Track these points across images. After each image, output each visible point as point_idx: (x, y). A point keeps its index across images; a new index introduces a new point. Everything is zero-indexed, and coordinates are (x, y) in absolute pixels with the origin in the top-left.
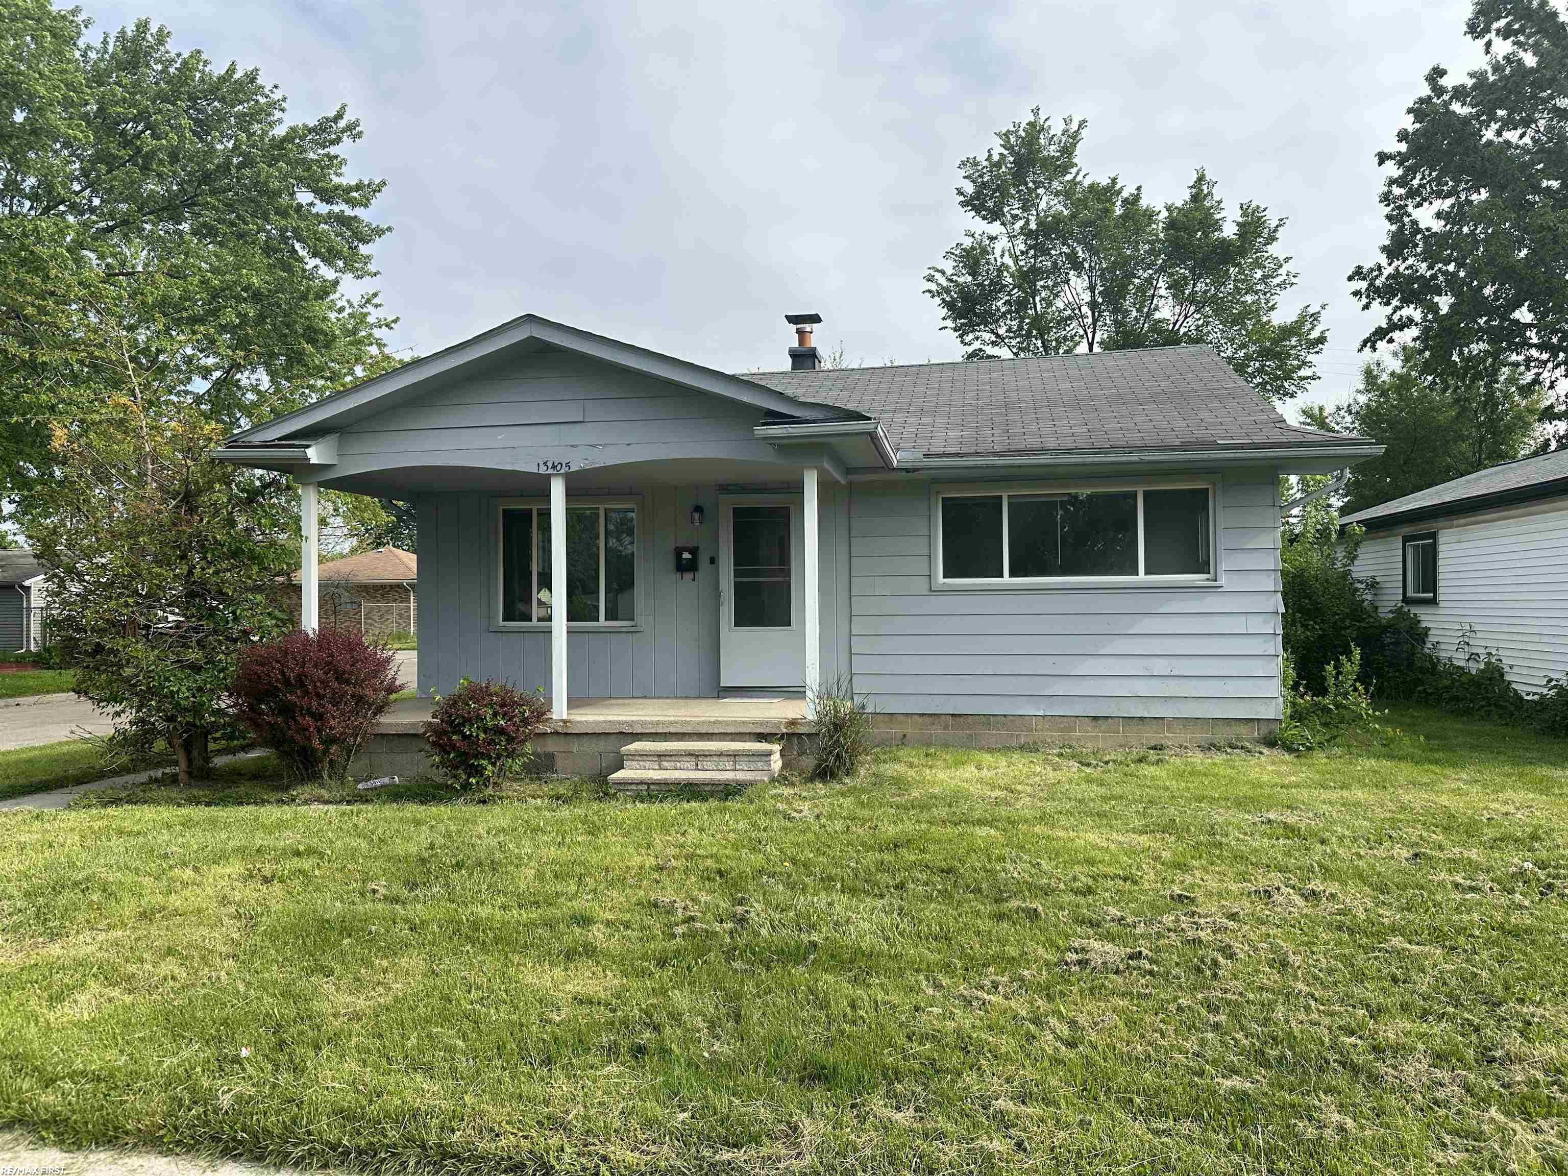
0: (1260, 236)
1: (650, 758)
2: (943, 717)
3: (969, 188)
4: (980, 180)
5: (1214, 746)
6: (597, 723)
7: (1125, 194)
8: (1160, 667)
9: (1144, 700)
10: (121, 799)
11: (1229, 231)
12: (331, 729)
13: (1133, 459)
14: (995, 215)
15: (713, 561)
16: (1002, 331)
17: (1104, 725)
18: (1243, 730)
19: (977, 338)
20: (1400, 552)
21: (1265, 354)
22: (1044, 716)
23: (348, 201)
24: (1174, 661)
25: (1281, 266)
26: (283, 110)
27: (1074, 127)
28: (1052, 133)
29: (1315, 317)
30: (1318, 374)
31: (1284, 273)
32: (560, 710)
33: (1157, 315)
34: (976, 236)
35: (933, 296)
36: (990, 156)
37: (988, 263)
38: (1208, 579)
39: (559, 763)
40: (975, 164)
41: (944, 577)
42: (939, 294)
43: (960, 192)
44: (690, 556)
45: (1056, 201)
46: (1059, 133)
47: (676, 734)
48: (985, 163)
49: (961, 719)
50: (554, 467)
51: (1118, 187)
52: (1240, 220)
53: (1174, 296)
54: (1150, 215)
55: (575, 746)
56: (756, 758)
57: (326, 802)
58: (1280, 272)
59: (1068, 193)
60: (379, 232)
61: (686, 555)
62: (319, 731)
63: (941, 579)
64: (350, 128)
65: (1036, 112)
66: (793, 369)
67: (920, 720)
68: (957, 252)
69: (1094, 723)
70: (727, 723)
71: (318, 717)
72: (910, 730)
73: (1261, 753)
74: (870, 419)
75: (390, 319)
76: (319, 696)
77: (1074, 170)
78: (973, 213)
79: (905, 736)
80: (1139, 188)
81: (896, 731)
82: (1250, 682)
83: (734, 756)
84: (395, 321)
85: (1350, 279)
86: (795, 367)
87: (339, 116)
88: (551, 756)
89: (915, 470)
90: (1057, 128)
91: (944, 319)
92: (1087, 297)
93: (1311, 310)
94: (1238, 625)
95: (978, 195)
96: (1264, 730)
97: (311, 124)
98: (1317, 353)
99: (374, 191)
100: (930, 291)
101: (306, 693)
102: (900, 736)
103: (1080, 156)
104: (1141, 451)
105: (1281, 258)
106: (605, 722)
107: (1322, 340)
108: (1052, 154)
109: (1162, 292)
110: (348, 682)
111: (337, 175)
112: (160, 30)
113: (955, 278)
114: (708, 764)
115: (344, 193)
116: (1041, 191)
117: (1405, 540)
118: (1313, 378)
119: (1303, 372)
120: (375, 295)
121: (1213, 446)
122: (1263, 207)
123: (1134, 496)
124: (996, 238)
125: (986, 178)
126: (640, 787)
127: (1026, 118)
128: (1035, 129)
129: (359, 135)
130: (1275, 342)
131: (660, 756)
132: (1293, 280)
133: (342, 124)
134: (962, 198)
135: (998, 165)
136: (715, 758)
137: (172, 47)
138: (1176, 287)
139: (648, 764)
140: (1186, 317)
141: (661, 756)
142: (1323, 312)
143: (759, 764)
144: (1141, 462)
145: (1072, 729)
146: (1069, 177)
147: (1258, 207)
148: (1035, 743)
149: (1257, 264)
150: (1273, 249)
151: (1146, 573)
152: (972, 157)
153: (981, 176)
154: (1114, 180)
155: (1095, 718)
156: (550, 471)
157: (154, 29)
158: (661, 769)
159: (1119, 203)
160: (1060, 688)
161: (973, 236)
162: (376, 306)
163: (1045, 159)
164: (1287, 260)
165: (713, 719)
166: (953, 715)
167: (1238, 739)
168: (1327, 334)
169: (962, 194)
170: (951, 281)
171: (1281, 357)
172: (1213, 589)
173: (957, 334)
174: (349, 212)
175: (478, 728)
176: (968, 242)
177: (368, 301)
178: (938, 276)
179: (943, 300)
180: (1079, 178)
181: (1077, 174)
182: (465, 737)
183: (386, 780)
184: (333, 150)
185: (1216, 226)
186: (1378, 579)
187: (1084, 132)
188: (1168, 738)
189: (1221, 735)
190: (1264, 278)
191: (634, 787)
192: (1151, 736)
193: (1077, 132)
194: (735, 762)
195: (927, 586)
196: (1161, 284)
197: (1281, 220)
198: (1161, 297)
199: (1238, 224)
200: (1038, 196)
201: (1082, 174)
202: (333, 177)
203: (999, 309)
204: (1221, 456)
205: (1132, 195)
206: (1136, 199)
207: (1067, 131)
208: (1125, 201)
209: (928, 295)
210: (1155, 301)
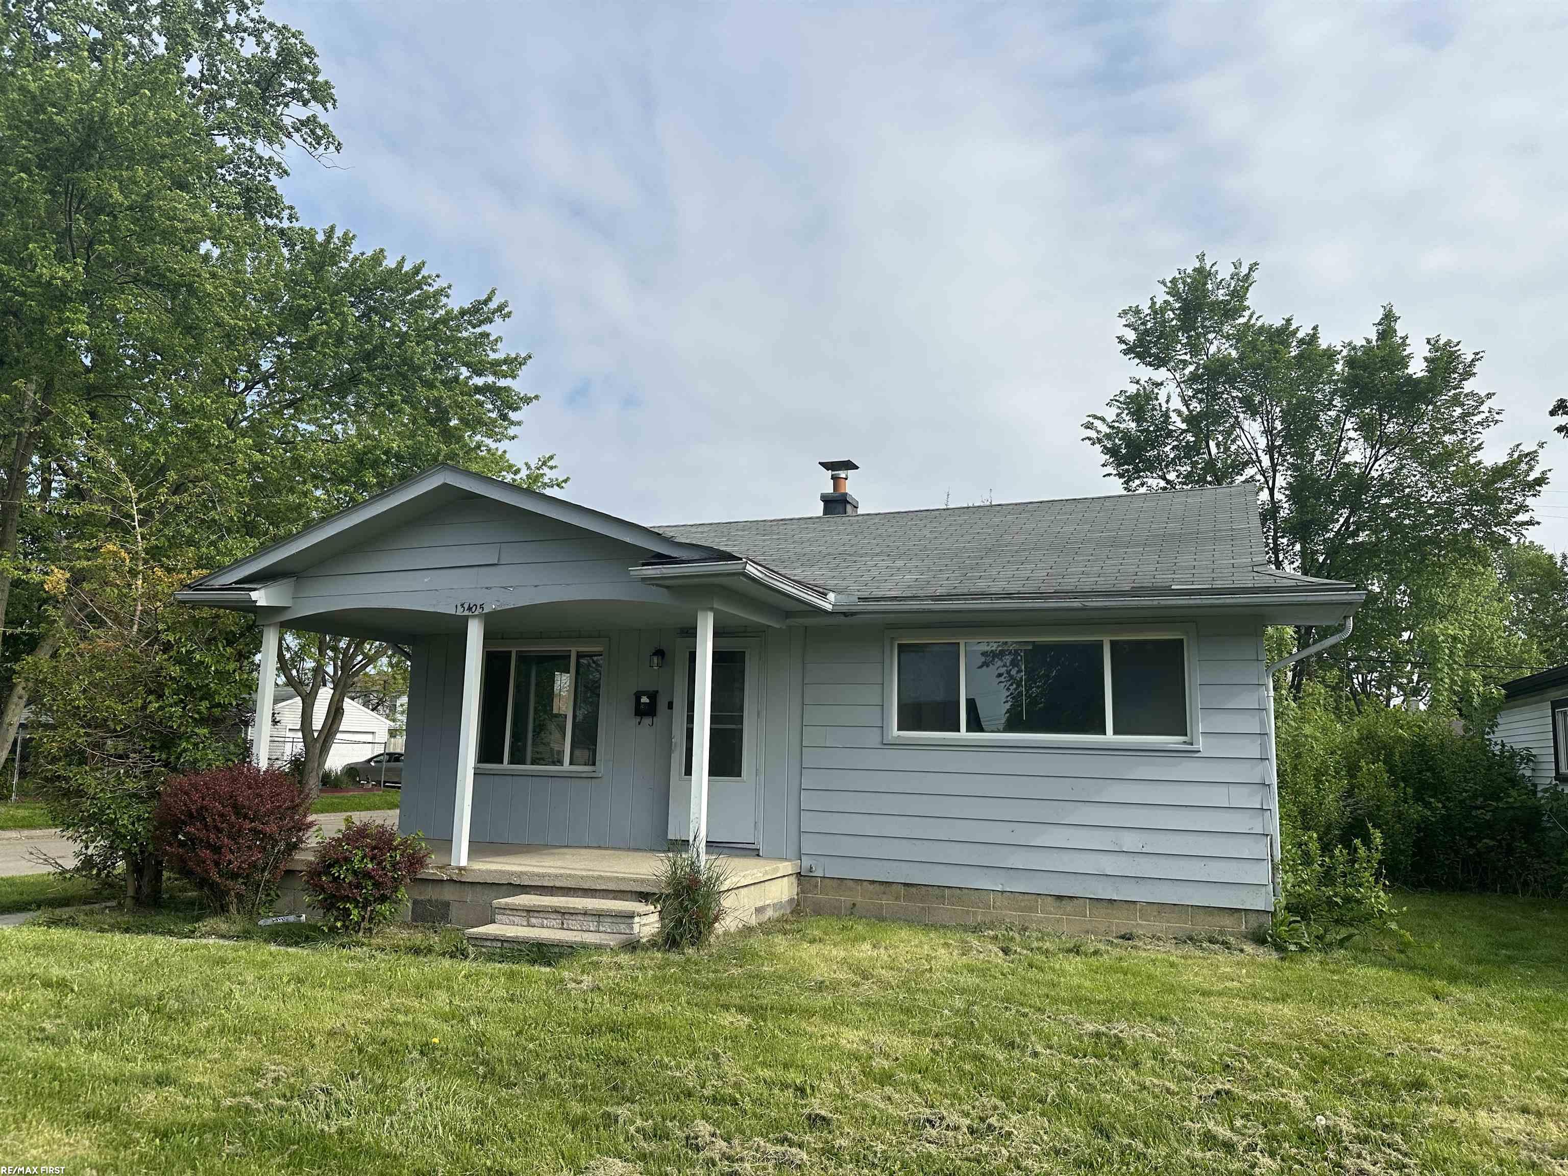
0: (1454, 372)
1: (519, 913)
2: (894, 886)
3: (1131, 336)
4: (1142, 327)
5: (1191, 939)
6: (489, 872)
7: (1300, 335)
8: (1130, 842)
9: (1113, 879)
10: (61, 921)
11: (1417, 368)
12: (230, 862)
13: (1075, 605)
14: (1159, 362)
15: (670, 706)
16: (1172, 476)
17: (1069, 906)
18: (1227, 921)
19: (1142, 484)
20: (1550, 720)
21: (1474, 498)
22: (1002, 892)
23: (495, 374)
24: (1145, 836)
25: (1482, 403)
26: (448, 296)
27: (1244, 270)
28: (1219, 278)
29: (1532, 456)
30: (1536, 519)
31: (1487, 410)
32: (461, 855)
33: (1347, 459)
34: (1142, 382)
35: (1093, 444)
36: (1154, 303)
37: (1154, 409)
38: (1185, 742)
39: (454, 912)
40: (1137, 311)
41: (899, 729)
42: (1099, 441)
43: (1121, 340)
44: (648, 701)
45: (1227, 345)
46: (1228, 278)
47: (561, 888)
48: (1149, 311)
49: (914, 890)
50: (470, 609)
51: (1293, 327)
52: (1428, 355)
53: (1366, 439)
54: (1330, 355)
55: (469, 896)
56: (619, 920)
57: (223, 937)
58: (1482, 408)
59: (1239, 337)
60: (527, 400)
61: (645, 700)
62: (217, 864)
63: (895, 732)
64: (500, 308)
65: (1201, 257)
66: (825, 513)
67: (871, 887)
68: (1122, 399)
69: (1058, 904)
70: (610, 879)
71: (216, 849)
72: (859, 899)
73: (1242, 951)
74: (741, 559)
75: (560, 479)
76: (219, 830)
77: (1247, 314)
78: (1137, 361)
79: (854, 905)
80: (1315, 328)
81: (845, 899)
82: (1234, 864)
83: (599, 915)
84: (565, 481)
85: (1553, 413)
86: (826, 511)
87: (489, 299)
88: (447, 905)
89: (853, 614)
90: (1224, 272)
91: (1103, 465)
92: (1262, 442)
93: (1526, 448)
94: (1219, 797)
95: (1140, 341)
96: (1254, 922)
97: (467, 305)
98: (1534, 495)
99: (520, 364)
100: (1089, 439)
101: (206, 826)
102: (849, 905)
103: (1252, 299)
104: (1087, 596)
105: (1483, 394)
106: (496, 871)
107: (1541, 481)
108: (1221, 298)
109: (1352, 434)
110: (246, 817)
111: (494, 351)
112: (346, 234)
113: (1116, 424)
114: (571, 923)
115: (495, 367)
116: (1211, 336)
117: (1555, 705)
118: (1531, 523)
119: (1522, 517)
120: (551, 458)
121: (1167, 591)
122: (1455, 341)
123: (1099, 646)
124: (1162, 384)
125: (1149, 325)
126: (494, 944)
127: (1191, 265)
128: (1202, 274)
129: (509, 315)
130: (1486, 485)
131: (528, 911)
132: (1497, 417)
133: (493, 305)
134: (1124, 347)
135: (1163, 310)
136: (580, 917)
137: (355, 249)
138: (1367, 428)
139: (516, 919)
140: (1376, 460)
141: (530, 911)
142: (1540, 451)
143: (623, 926)
144: (1084, 609)
145: (1032, 909)
146: (1241, 320)
147: (1449, 341)
148: (992, 922)
149: (1456, 401)
150: (1469, 386)
151: (1115, 733)
152: (1134, 305)
153: (1144, 324)
154: (1289, 321)
155: (1059, 898)
156: (466, 613)
157: (339, 233)
158: (529, 925)
159: (1294, 344)
160: (1018, 860)
161: (1137, 382)
162: (551, 468)
163: (1213, 303)
164: (1489, 396)
165: (596, 874)
166: (905, 884)
167: (1221, 933)
168: (1549, 475)
169: (1124, 342)
170: (1112, 427)
171: (1493, 500)
172: (1190, 754)
173: (1122, 480)
174: (502, 383)
175: (347, 870)
176: (1132, 389)
177: (544, 464)
178: (1097, 423)
179: (1105, 447)
180: (1253, 321)
181: (1251, 317)
182: (336, 879)
183: (292, 918)
184: (485, 328)
185: (1403, 362)
186: (1534, 752)
187: (1254, 275)
188: (1140, 925)
189: (1202, 927)
190: (1464, 416)
191: (488, 943)
192: (1121, 922)
193: (1248, 276)
194: (599, 922)
195: (879, 739)
196: (1348, 425)
197: (1477, 354)
198: (1350, 439)
199: (1426, 359)
200: (1207, 340)
201: (1255, 317)
202: (490, 353)
203: (1167, 456)
204: (1174, 602)
205: (1308, 335)
206: (1313, 338)
207: (1237, 274)
208: (1301, 342)
209: (1088, 442)
210: (1343, 444)
